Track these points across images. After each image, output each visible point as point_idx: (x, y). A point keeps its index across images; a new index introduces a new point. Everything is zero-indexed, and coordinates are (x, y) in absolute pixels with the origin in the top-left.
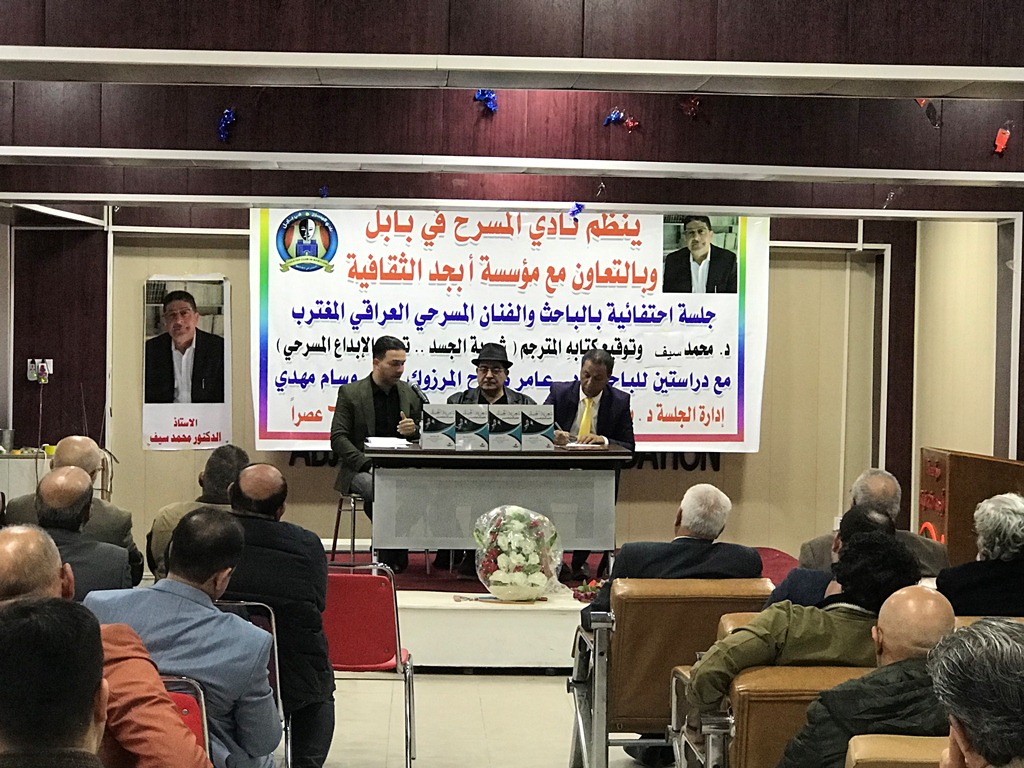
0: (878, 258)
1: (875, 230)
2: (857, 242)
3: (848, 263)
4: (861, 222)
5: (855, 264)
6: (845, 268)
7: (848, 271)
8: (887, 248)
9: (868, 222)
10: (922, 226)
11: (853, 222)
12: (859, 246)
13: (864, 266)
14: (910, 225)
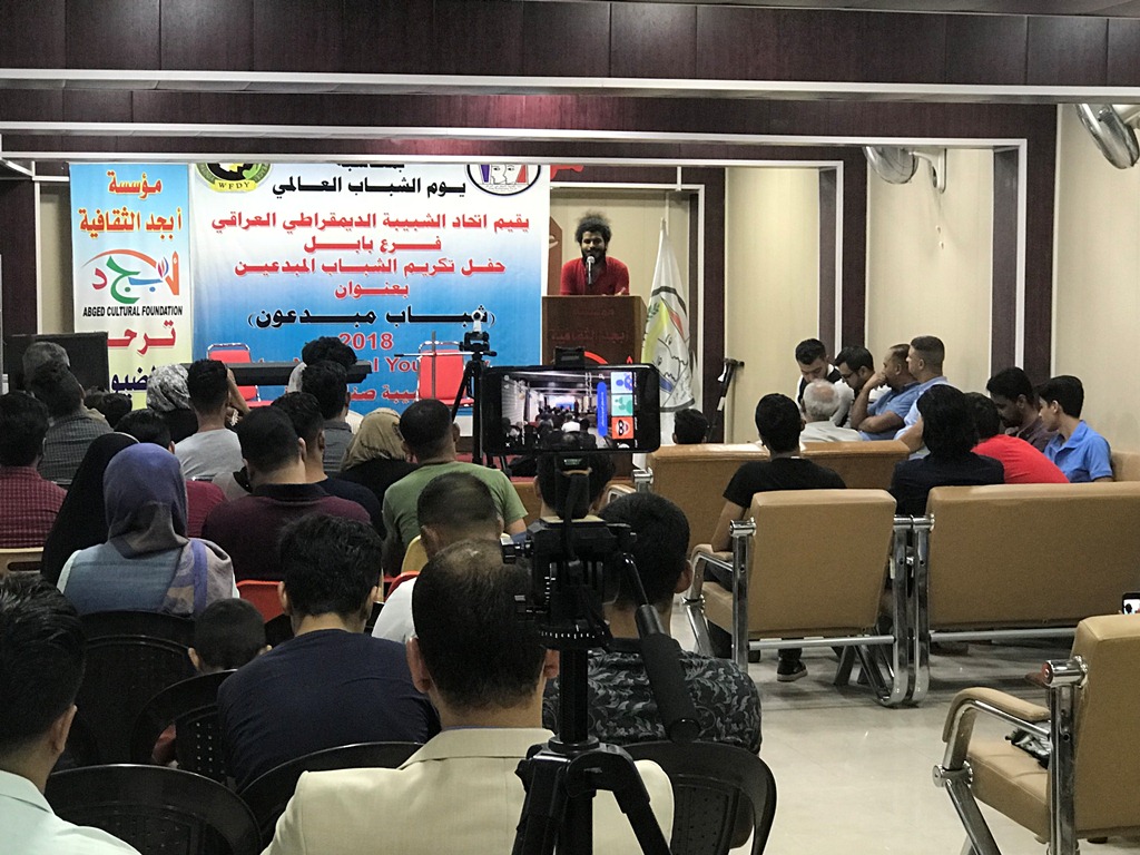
0: (693, 196)
1: (691, 175)
2: (676, 183)
3: (667, 201)
4: (679, 170)
5: (673, 202)
6: (664, 206)
7: (667, 208)
8: (701, 188)
9: (684, 169)
10: (730, 171)
11: (674, 169)
12: (679, 187)
13: (679, 204)
14: (721, 170)
